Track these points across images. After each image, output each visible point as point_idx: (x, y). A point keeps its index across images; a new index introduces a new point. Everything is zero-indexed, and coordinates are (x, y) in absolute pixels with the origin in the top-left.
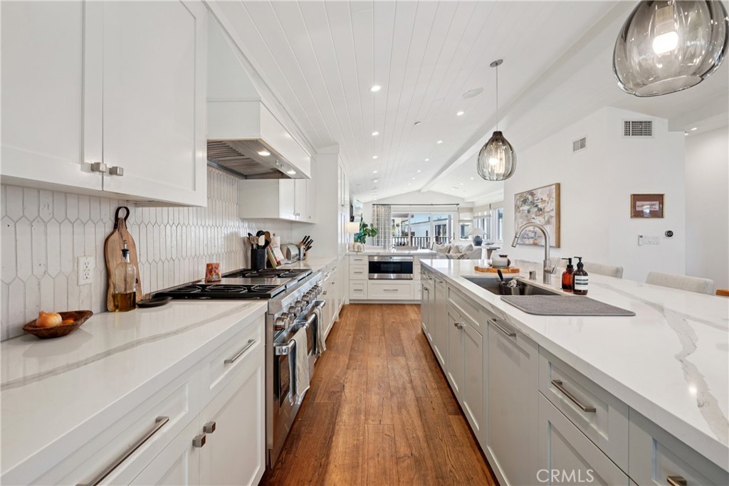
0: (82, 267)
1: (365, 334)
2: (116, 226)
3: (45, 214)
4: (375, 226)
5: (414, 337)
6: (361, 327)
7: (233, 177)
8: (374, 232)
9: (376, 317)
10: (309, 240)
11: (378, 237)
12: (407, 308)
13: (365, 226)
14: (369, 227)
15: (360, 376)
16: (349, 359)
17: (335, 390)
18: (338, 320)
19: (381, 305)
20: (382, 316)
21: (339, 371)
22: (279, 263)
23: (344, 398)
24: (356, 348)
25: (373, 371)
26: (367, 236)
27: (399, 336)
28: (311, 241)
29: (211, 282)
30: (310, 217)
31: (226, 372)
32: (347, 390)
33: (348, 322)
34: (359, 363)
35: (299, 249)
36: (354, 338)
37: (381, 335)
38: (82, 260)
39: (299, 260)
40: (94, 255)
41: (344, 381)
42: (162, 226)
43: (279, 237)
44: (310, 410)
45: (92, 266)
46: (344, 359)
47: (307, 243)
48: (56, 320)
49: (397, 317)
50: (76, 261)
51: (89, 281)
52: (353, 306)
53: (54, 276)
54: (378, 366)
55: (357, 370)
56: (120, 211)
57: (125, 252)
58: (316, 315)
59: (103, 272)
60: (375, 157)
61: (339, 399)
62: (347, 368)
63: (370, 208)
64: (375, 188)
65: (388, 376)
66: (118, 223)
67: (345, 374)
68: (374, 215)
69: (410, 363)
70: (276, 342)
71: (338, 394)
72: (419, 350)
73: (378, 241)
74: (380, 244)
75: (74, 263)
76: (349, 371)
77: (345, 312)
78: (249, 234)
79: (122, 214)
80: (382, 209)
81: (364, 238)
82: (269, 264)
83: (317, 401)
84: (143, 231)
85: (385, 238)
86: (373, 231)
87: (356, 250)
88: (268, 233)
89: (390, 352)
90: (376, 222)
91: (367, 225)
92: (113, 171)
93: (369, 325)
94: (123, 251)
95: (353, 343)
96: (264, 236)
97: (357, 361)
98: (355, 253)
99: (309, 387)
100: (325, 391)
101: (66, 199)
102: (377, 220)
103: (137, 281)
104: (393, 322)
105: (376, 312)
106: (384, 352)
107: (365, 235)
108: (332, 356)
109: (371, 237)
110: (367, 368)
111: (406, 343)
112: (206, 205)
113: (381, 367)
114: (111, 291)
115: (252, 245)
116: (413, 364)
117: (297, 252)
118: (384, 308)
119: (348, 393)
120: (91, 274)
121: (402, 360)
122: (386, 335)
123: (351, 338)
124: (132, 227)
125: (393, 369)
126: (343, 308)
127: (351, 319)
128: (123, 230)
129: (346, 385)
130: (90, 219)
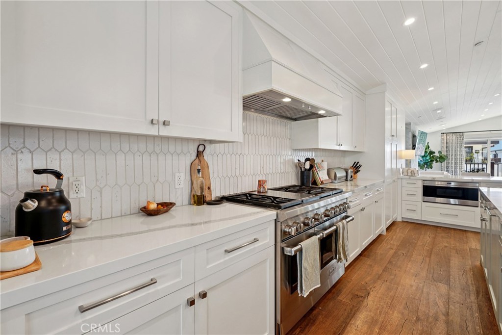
0: (177, 178)
1: (408, 251)
2: (197, 156)
3: (157, 149)
4: (444, 153)
5: (468, 267)
6: (406, 244)
7: (286, 121)
8: (442, 159)
9: (427, 238)
10: (358, 165)
11: (448, 163)
12: (469, 235)
13: (432, 153)
14: (437, 154)
15: (389, 289)
16: (383, 271)
17: (360, 294)
18: (385, 233)
19: (437, 227)
20: (434, 238)
21: (369, 278)
22: (322, 183)
23: (365, 303)
24: (394, 263)
25: (404, 289)
26: (434, 162)
27: (448, 261)
28: (360, 166)
29: (260, 192)
30: (356, 147)
31: (227, 258)
32: (370, 298)
33: (394, 237)
34: (392, 277)
35: (347, 173)
36: (395, 253)
37: (426, 256)
38: (177, 175)
39: (346, 180)
40: (184, 172)
41: (371, 289)
42: (228, 155)
43: (326, 163)
44: (331, 303)
45: (183, 178)
46: (378, 269)
47: (356, 168)
48: (153, 206)
49: (452, 242)
50: (173, 175)
51: (181, 186)
52: (405, 224)
53: (162, 183)
54: (412, 286)
55: (388, 283)
56: (200, 146)
57: (199, 170)
58: (337, 227)
59: (190, 182)
60: (430, 89)
61: (360, 303)
62: (378, 279)
63: (439, 138)
64: (441, 118)
65: (420, 300)
66: (199, 154)
67: (375, 282)
68: (443, 143)
69: (452, 294)
70: (286, 243)
71: (361, 299)
72: (470, 282)
73: (448, 167)
74: (450, 170)
75: (173, 176)
76: (379, 282)
77: (394, 228)
78: (299, 160)
79: (201, 149)
80: (453, 138)
81: (431, 164)
82: (315, 183)
83: (340, 298)
84: (215, 158)
85: (456, 163)
86: (441, 157)
87: (410, 174)
88: (313, 159)
89: (431, 275)
90: (445, 149)
91: (434, 153)
92: (165, 123)
93: (416, 244)
94: (198, 170)
95: (392, 257)
96: (309, 162)
97: (391, 275)
98: (408, 177)
99: (320, 285)
100: (350, 292)
101: (168, 142)
102: (447, 147)
103: (209, 188)
104: (446, 247)
105: (428, 233)
106: (424, 274)
107: (432, 161)
108: (368, 263)
109: (439, 163)
110: (398, 284)
111: (455, 271)
112: (241, 140)
113: (414, 288)
114: (193, 192)
115: (301, 168)
116: (456, 295)
117: (344, 174)
118: (439, 230)
119: (371, 301)
120: (182, 183)
121: (443, 288)
122: (433, 257)
123: (392, 252)
124: (207, 156)
125: (428, 294)
126: (393, 224)
127: (399, 234)
128: (201, 158)
129: (371, 293)
130: (182, 152)
